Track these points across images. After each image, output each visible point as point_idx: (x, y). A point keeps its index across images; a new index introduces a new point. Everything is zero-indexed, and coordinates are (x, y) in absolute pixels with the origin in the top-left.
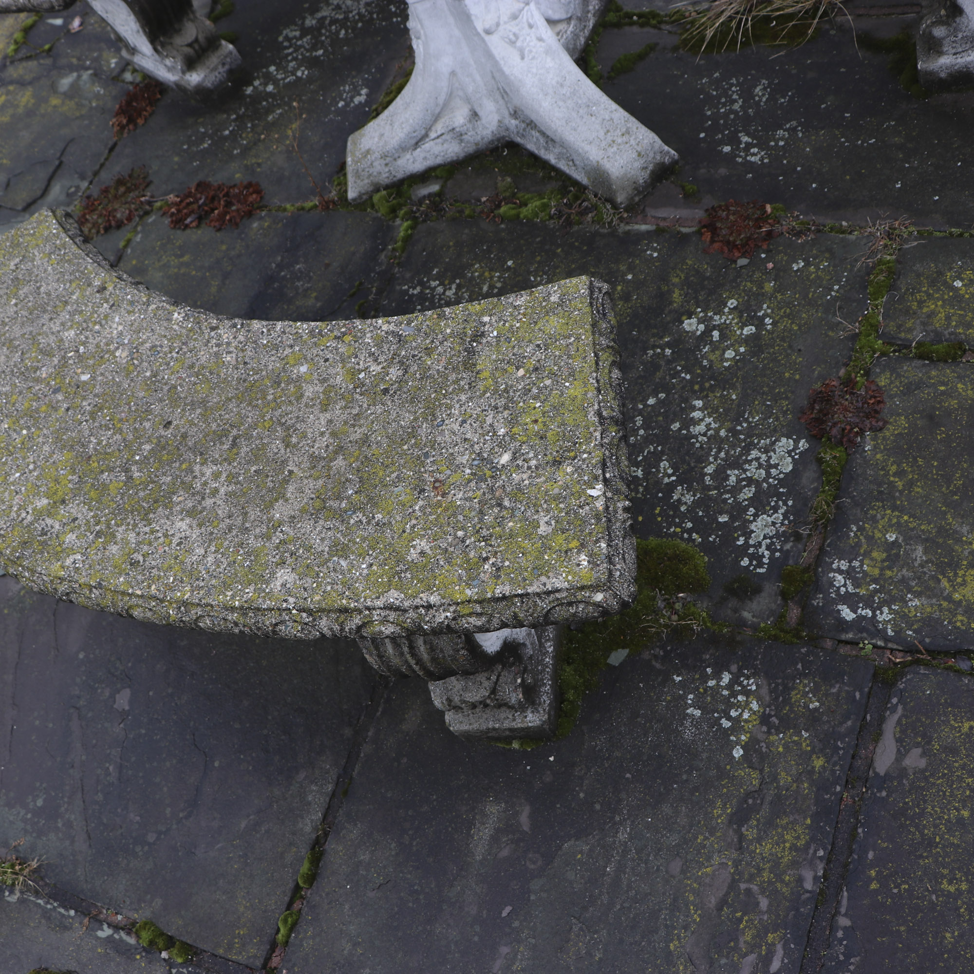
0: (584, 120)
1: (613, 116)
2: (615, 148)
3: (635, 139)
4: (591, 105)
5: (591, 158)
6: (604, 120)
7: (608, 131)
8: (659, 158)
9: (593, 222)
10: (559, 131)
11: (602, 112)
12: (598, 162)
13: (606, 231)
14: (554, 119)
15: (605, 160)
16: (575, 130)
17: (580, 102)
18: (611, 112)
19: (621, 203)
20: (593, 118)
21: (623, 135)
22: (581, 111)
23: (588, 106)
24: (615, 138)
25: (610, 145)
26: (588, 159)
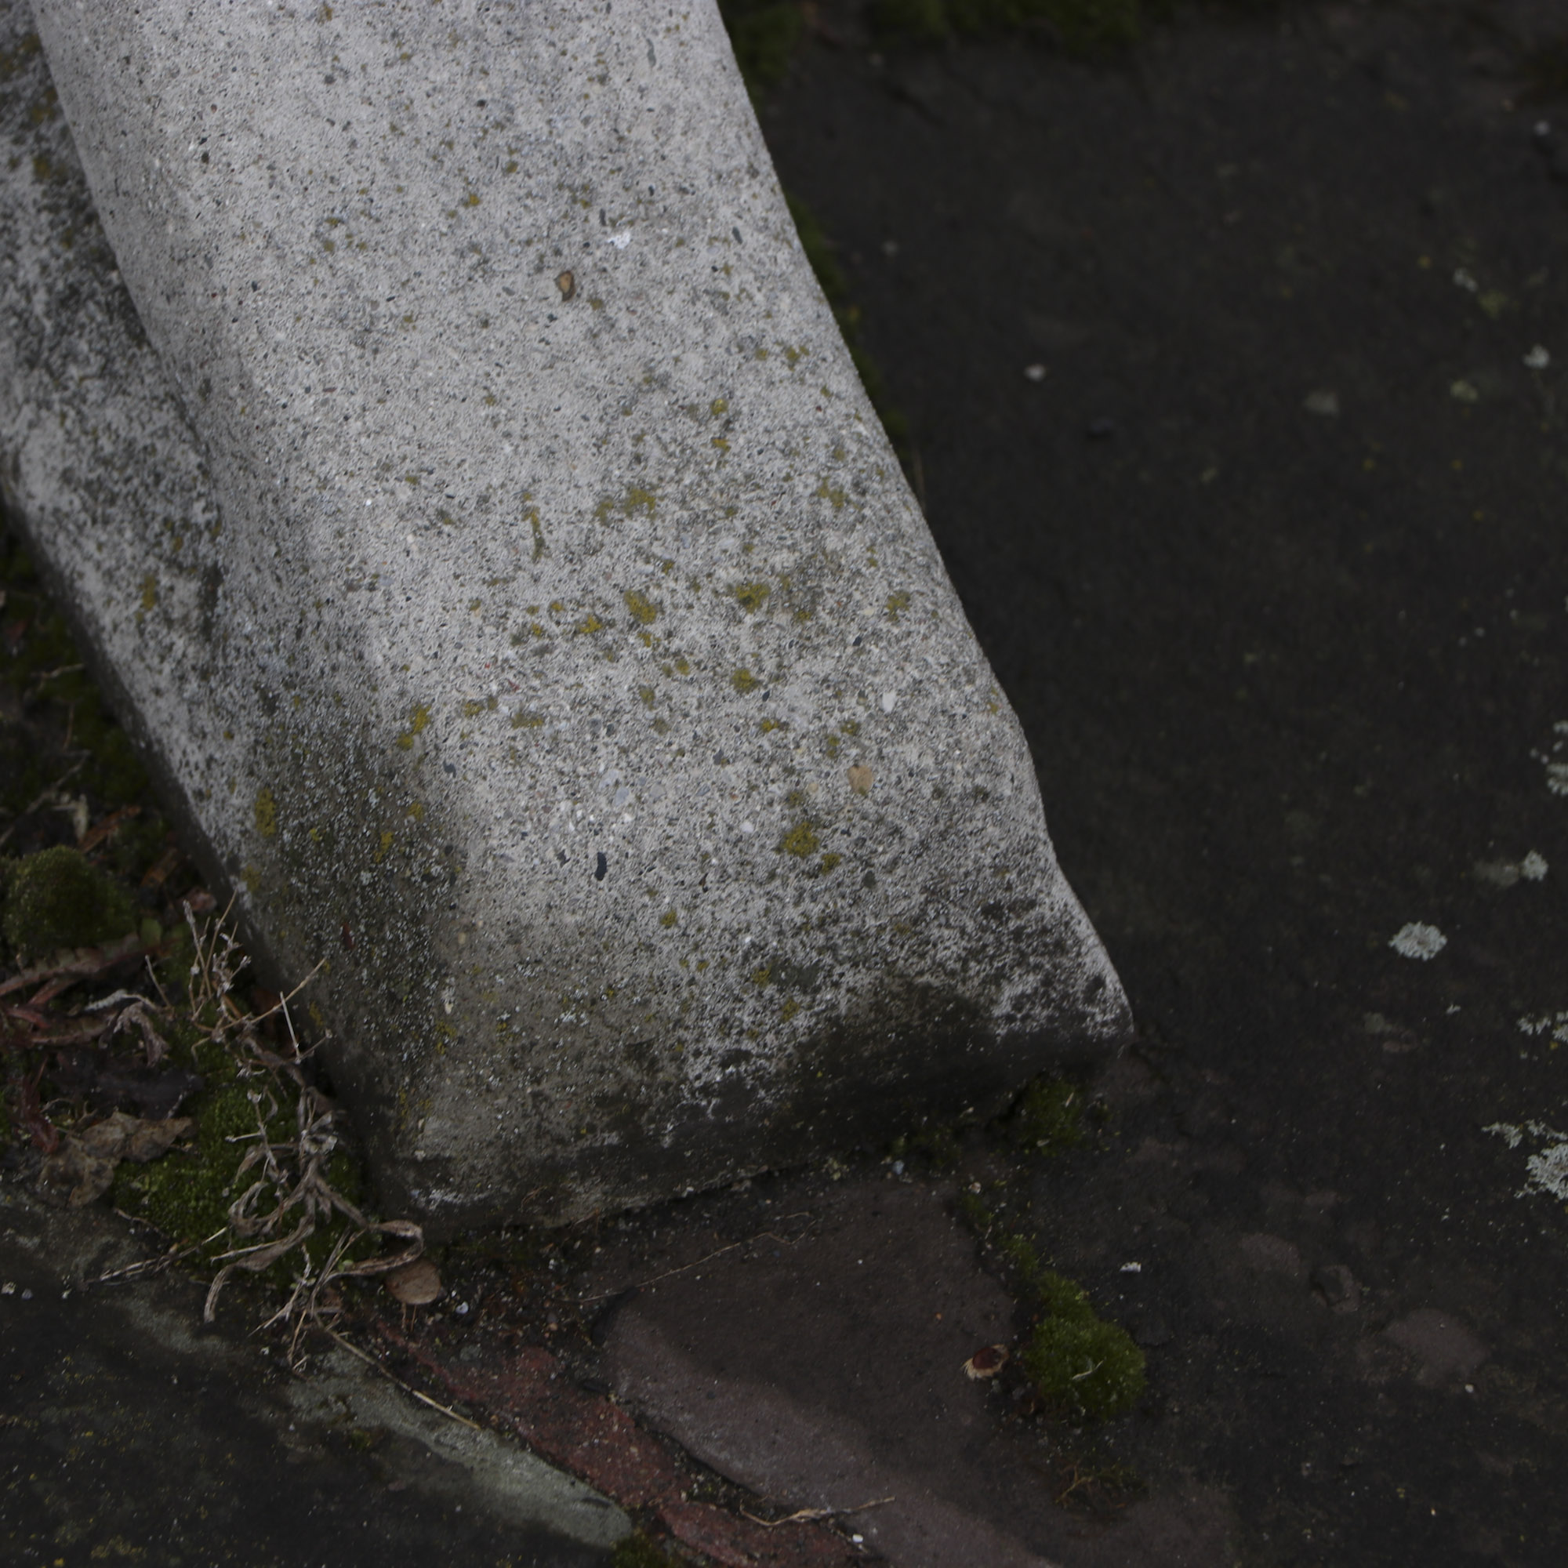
0: (486, 296)
1: (748, 391)
2: (624, 676)
3: (834, 688)
4: (611, 195)
5: (377, 652)
6: (654, 381)
7: (640, 499)
8: (949, 947)
9: (107, 1201)
10: (226, 274)
11: (671, 308)
12: (419, 714)
13: (181, 1341)
14: (239, 148)
15: (491, 732)
16: (365, 338)
17: (530, 121)
18: (754, 349)
19: (436, 1170)
20: (572, 322)
21: (749, 598)
22: (498, 202)
23: (584, 195)
24: (670, 591)
25: (596, 626)
26: (351, 638)
